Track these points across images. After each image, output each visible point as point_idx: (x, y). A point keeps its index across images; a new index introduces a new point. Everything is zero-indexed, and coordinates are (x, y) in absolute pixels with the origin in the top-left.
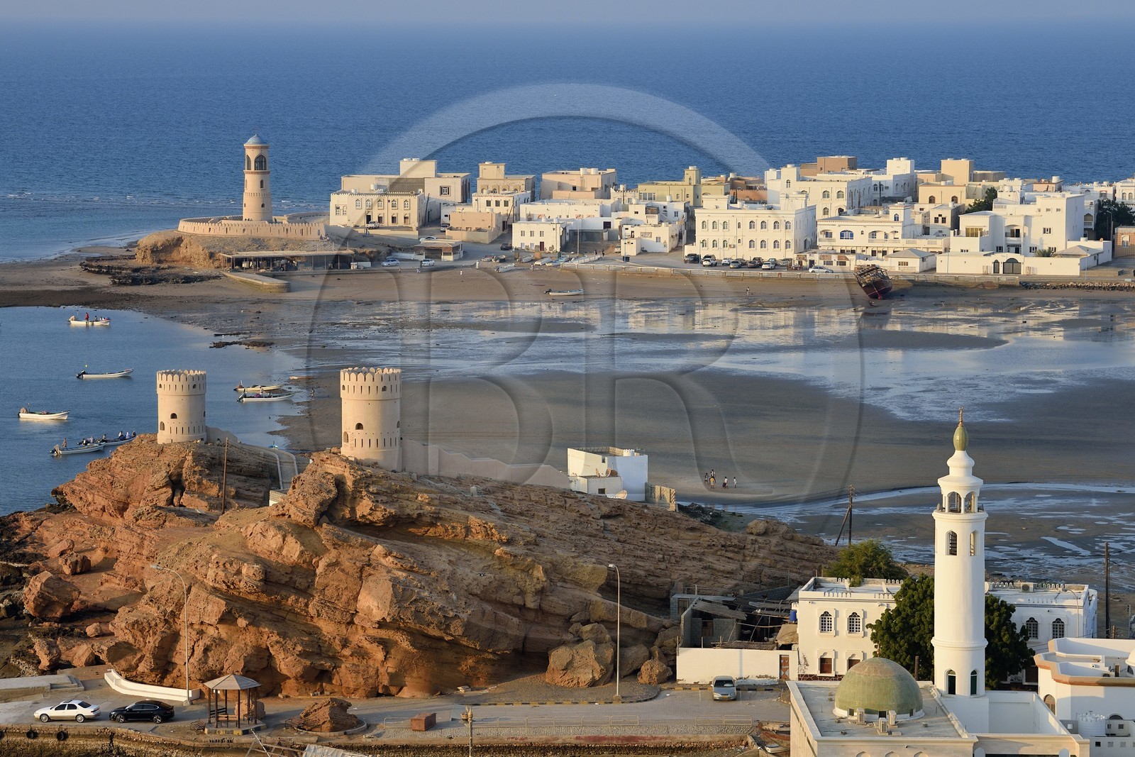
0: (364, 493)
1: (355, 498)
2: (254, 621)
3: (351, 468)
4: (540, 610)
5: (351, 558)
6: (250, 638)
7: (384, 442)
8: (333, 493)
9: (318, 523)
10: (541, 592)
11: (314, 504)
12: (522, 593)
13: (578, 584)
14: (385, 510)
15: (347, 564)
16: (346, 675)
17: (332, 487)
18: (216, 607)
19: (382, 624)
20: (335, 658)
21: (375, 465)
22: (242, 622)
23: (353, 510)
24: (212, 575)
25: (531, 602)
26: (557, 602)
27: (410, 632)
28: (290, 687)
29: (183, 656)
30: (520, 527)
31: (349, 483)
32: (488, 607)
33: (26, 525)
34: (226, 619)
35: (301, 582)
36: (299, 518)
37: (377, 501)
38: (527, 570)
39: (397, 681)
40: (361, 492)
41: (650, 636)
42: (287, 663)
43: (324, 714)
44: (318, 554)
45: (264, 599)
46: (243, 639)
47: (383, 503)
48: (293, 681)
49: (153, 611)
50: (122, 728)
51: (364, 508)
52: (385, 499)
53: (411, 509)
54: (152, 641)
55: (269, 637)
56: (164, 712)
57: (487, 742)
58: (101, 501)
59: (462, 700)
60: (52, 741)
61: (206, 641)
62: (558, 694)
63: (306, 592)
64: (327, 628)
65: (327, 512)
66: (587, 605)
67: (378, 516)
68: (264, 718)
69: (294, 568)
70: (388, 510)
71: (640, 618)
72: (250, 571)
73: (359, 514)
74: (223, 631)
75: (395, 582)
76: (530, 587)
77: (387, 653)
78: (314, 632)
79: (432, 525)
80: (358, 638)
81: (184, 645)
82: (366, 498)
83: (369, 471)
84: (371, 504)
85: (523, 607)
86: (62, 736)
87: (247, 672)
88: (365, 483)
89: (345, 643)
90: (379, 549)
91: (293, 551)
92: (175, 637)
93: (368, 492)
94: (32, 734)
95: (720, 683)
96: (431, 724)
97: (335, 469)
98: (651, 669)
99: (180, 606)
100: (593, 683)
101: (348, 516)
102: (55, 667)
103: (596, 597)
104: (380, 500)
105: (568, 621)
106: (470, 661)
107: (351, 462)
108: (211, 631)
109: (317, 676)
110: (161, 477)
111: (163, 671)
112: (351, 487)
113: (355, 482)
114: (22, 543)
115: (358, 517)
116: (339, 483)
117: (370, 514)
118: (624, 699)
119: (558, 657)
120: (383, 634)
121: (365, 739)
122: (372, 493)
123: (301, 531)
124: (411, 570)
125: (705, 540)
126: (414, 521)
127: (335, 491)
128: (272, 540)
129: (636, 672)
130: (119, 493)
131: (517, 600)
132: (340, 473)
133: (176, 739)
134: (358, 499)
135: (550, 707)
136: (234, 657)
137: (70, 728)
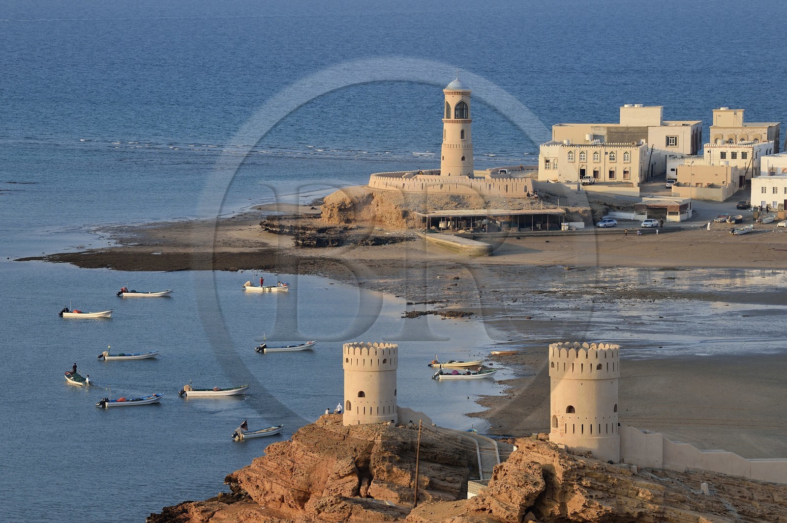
0: (576, 487)
1: (566, 492)
3: (561, 457)
7: (599, 429)
8: (541, 486)
9: (523, 520)
11: (518, 498)
14: (601, 507)
17: (539, 479)
21: (588, 454)
23: (563, 506)
36: (502, 514)
37: (591, 497)
40: (572, 485)
47: (598, 498)
51: (576, 504)
52: (600, 494)
53: (631, 507)
65: (534, 508)
67: (592, 514)
70: (604, 507)
73: (570, 511)
82: (578, 492)
83: (582, 461)
84: (584, 500)
88: (577, 475)
93: (581, 485)
97: (542, 458)
101: (557, 512)
104: (594, 495)
107: (560, 450)
112: (561, 479)
113: (565, 474)
115: (569, 514)
116: (547, 474)
117: (583, 512)
122: (585, 487)
127: (542, 483)
132: (548, 462)
134: (569, 494)
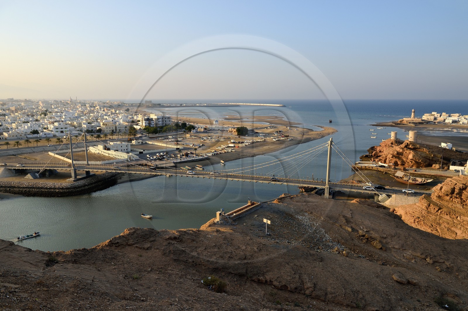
1: (409, 145)
2: (396, 158)
4: (432, 160)
5: (408, 152)
6: (395, 160)
7: (414, 139)
9: (405, 148)
10: (432, 158)
11: (404, 146)
12: (430, 158)
13: (438, 157)
15: (407, 152)
16: (406, 165)
18: (391, 156)
19: (411, 159)
20: (405, 163)
21: (413, 142)
22: (394, 158)
23: (409, 147)
24: (391, 152)
25: (431, 159)
26: (434, 159)
27: (414, 161)
28: (399, 165)
29: (387, 161)
30: (431, 150)
31: (409, 144)
32: (425, 159)
33: (376, 147)
34: (392, 157)
35: (402, 154)
36: (402, 147)
38: (431, 155)
39: (412, 166)
41: (446, 164)
42: (399, 163)
43: (402, 169)
44: (404, 151)
45: (397, 156)
46: (394, 160)
48: (400, 165)
49: (384, 156)
50: (379, 168)
51: (410, 146)
53: (416, 147)
54: (384, 159)
55: (397, 160)
56: (384, 167)
57: (422, 174)
58: (384, 145)
59: (421, 169)
60: (371, 168)
61: (390, 159)
62: (433, 169)
63: (402, 155)
64: (404, 159)
65: (406, 147)
66: (438, 160)
67: (412, 147)
68: (395, 168)
69: (401, 153)
71: (445, 162)
72: (396, 152)
74: (392, 159)
75: (413, 155)
76: (431, 157)
77: (411, 163)
78: (403, 160)
79: (419, 149)
80: (408, 161)
81: (387, 160)
85: (430, 159)
86: (372, 168)
87: (394, 163)
89: (406, 161)
90: (412, 151)
91: (401, 150)
92: (387, 159)
94: (369, 167)
95: (455, 170)
96: (415, 171)
97: (408, 142)
98: (446, 168)
99: (387, 156)
100: (438, 169)
102: (374, 161)
103: (440, 159)
105: (436, 161)
106: (422, 165)
108: (391, 159)
109: (403, 164)
110: (390, 143)
111: (385, 162)
114: (375, 149)
118: (442, 171)
119: (434, 165)
120: (411, 161)
121: (407, 172)
122: (412, 145)
123: (402, 148)
124: (415, 154)
125: (457, 154)
126: (417, 148)
127: (407, 144)
128: (399, 149)
129: (444, 168)
130: (386, 144)
131: (429, 158)
133: (385, 169)
135: (432, 171)
136: (393, 162)
137: (373, 167)
